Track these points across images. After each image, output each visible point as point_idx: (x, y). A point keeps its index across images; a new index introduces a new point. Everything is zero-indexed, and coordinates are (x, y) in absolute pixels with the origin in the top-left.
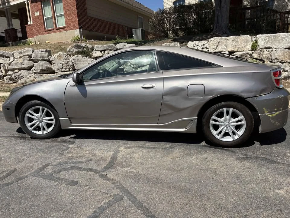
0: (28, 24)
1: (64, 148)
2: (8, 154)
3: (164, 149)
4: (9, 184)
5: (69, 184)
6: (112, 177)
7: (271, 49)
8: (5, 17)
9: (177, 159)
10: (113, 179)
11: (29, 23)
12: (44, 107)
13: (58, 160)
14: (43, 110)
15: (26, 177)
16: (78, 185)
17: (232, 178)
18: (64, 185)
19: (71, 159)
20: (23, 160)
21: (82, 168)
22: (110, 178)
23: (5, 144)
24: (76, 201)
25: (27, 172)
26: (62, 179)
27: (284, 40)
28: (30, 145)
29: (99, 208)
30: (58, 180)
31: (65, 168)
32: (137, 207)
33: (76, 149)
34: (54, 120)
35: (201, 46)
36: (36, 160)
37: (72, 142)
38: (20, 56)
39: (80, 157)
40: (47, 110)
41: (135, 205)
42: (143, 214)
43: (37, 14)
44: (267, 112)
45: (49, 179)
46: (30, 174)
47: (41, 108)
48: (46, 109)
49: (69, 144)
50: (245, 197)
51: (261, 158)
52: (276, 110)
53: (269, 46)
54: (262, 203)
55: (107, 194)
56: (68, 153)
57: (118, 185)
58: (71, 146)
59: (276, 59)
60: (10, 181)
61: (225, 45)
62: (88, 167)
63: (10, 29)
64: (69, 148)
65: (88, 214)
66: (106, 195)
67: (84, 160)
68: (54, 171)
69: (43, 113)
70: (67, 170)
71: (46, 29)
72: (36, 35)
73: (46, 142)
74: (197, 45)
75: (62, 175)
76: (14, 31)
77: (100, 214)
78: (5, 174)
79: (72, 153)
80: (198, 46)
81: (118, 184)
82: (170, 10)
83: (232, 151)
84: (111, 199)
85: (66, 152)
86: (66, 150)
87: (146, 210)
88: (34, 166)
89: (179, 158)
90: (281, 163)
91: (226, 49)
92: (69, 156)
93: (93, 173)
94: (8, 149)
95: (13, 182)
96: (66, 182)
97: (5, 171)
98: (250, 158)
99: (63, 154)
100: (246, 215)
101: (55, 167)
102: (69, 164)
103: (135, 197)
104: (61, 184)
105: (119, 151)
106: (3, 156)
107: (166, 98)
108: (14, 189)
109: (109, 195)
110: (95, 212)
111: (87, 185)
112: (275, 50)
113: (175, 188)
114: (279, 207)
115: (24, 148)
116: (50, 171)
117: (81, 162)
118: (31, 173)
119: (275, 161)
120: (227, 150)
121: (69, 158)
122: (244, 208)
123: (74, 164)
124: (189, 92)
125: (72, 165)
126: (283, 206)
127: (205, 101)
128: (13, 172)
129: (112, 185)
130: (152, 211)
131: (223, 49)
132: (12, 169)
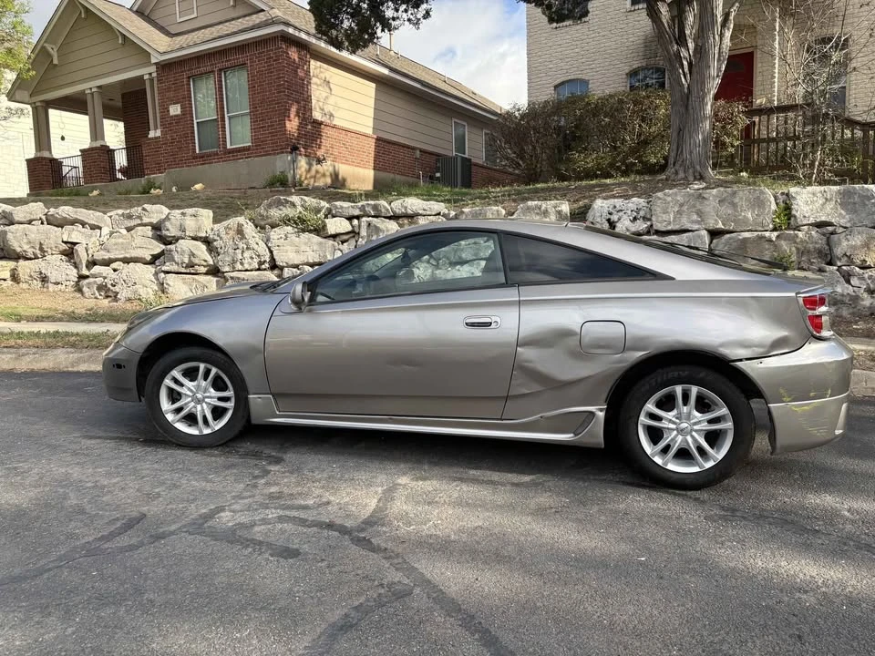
0: (149, 136)
1: (257, 472)
2: (118, 479)
3: (517, 485)
4: (132, 548)
5: (280, 555)
6: (383, 545)
7: (830, 229)
8: (87, 114)
9: (548, 511)
10: (386, 549)
11: (152, 134)
12: (209, 366)
13: (243, 498)
14: (207, 373)
15: (172, 533)
16: (300, 557)
17: (688, 562)
18: (267, 556)
19: (278, 498)
20: (159, 495)
21: (307, 520)
22: (379, 545)
23: (105, 456)
24: (298, 592)
25: (175, 523)
26: (260, 543)
27: (867, 203)
28: (170, 460)
29: (356, 608)
30: (252, 545)
31: (263, 519)
32: (447, 611)
33: (286, 477)
34: (233, 400)
35: (629, 212)
36: (191, 497)
37: (276, 458)
38: (129, 225)
39: (300, 494)
40: (216, 373)
41: (442, 608)
42: (460, 626)
43: (175, 110)
44: (788, 399)
45: (228, 542)
46: (180, 528)
47: (202, 366)
48: (214, 370)
49: (270, 463)
50: (714, 605)
51: (771, 520)
52: (812, 394)
53: (823, 219)
54: (756, 619)
55: (374, 580)
56: (268, 484)
57: (399, 563)
58: (273, 468)
59: (845, 254)
60: (134, 541)
61: (699, 213)
62: (322, 520)
63: (96, 149)
64: (269, 472)
65: (332, 620)
66: (369, 584)
67: (310, 502)
68: (239, 524)
69: (205, 379)
70: (270, 524)
71: (197, 151)
72: (170, 167)
73: (208, 455)
74: (618, 208)
75: (259, 535)
76: (109, 153)
77: (360, 620)
78: (118, 524)
79: (277, 484)
80: (621, 214)
81: (400, 560)
82: (544, 107)
83: (696, 499)
84: (382, 591)
85: (263, 481)
86: (263, 477)
87: (469, 618)
88: (187, 510)
89: (554, 510)
90: (823, 533)
91: (699, 224)
92: (271, 491)
93: (336, 534)
94: (116, 468)
95: (141, 544)
96: (272, 549)
97: (117, 519)
98: (743, 517)
99: (255, 486)
100: (711, 642)
101: (239, 514)
102: (273, 511)
103: (441, 590)
104: (260, 554)
105: (400, 485)
106: (106, 483)
107: (526, 353)
108: (146, 559)
109: (376, 583)
110: (346, 615)
111: (323, 560)
112: (841, 230)
113: (541, 575)
114: (798, 629)
115: (156, 466)
116: (230, 524)
117: (306, 508)
118: (185, 526)
119: (809, 527)
120: (683, 495)
121: (271, 496)
122: (707, 627)
123: (284, 509)
124: (586, 340)
125: (281, 512)
126: (806, 629)
127: (626, 365)
128: (138, 522)
129: (383, 561)
130: (483, 621)
131: (693, 222)
132: (135, 514)
